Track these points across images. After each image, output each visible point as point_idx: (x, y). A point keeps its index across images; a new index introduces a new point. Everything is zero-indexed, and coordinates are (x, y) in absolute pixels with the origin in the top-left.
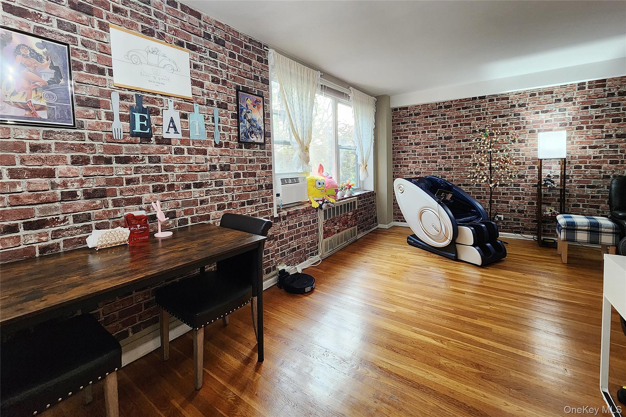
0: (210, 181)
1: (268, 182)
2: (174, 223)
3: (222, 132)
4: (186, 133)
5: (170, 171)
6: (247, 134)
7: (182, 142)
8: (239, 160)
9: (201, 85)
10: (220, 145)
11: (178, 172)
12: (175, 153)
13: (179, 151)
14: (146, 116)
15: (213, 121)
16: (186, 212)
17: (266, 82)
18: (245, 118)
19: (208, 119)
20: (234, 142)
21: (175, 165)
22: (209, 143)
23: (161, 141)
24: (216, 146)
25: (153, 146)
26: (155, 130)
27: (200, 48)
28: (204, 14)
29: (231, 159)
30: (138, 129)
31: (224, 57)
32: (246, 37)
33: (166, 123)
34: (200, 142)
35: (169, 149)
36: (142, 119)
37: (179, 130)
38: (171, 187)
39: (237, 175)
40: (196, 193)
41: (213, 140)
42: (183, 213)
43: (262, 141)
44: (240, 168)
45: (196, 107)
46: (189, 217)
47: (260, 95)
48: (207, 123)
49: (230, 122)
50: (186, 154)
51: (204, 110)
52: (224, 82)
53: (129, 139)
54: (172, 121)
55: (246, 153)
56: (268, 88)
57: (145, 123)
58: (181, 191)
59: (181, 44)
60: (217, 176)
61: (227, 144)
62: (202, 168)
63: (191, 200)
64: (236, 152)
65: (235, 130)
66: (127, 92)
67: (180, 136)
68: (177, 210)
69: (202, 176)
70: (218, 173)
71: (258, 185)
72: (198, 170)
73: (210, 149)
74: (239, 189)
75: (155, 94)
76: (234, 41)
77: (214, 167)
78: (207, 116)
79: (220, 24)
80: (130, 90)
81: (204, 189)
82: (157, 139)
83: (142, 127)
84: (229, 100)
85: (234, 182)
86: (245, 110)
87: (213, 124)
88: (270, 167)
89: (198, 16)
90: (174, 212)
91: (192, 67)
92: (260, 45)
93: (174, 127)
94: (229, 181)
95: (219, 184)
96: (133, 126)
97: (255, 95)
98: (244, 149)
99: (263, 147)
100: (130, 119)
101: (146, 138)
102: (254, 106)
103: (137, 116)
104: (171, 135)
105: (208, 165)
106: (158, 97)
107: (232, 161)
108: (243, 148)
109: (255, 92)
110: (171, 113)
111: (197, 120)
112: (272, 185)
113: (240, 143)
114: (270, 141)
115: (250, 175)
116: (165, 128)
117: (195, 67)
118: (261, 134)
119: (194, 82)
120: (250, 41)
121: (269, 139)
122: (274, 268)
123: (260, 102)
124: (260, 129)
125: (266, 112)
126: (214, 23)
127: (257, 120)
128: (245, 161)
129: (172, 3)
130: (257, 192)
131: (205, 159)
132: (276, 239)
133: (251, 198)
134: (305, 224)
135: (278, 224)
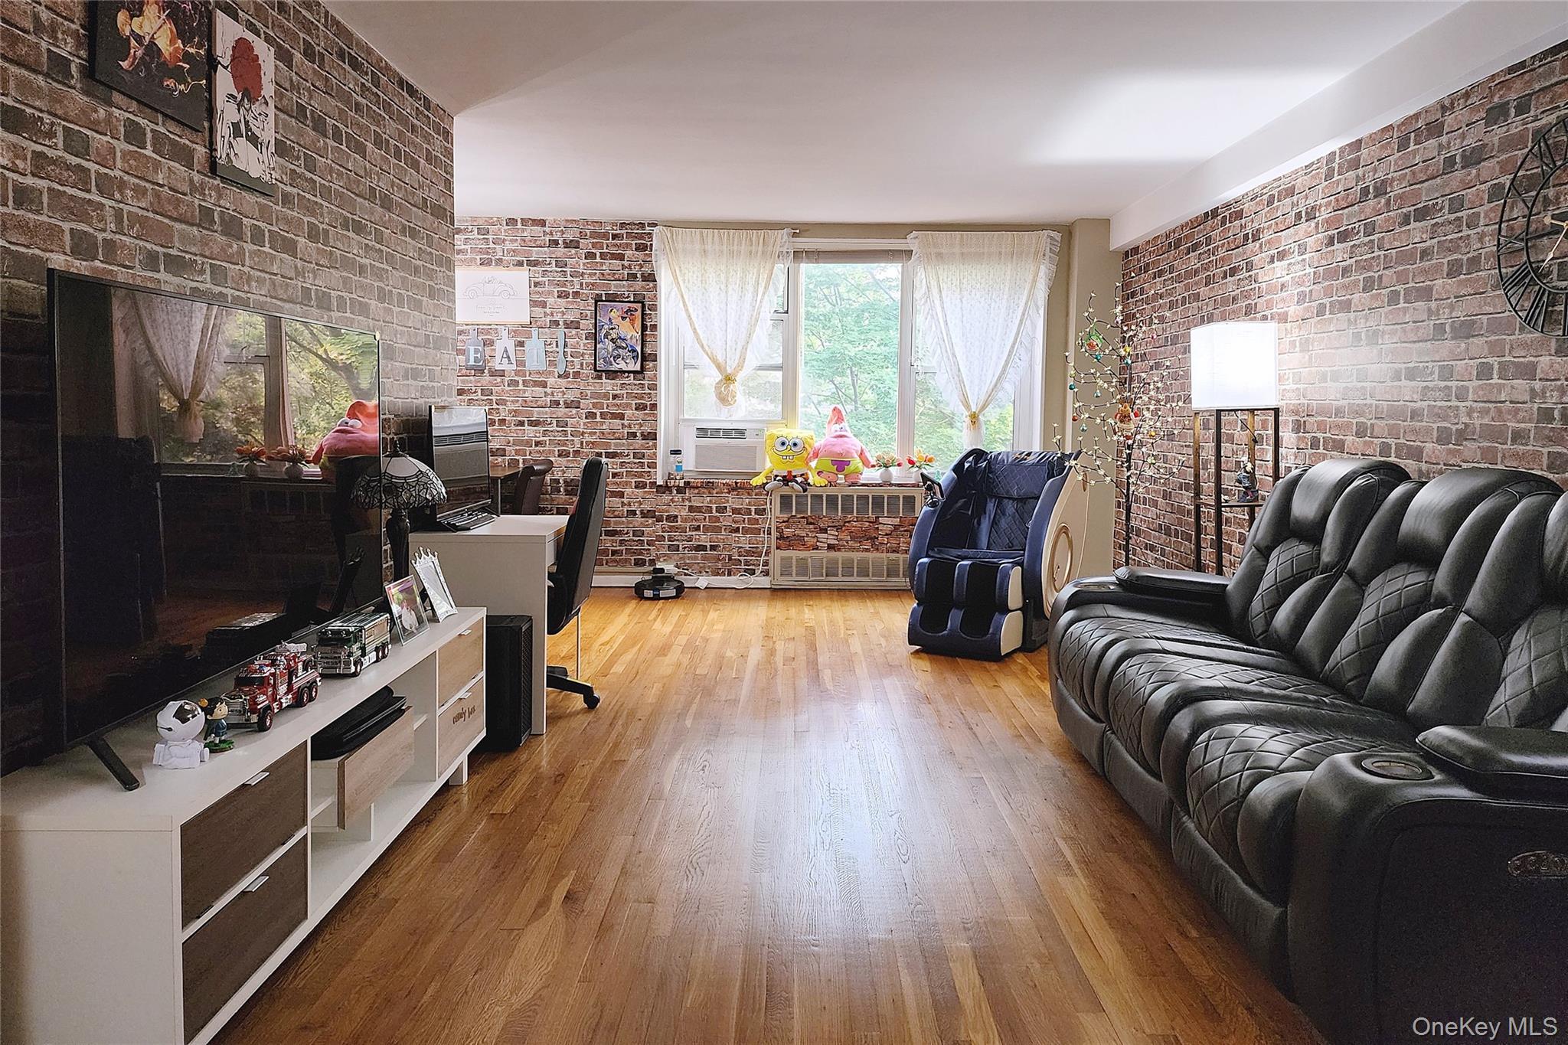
0: (549, 419)
1: (647, 429)
3: (570, 359)
4: (521, 363)
6: (610, 359)
7: (517, 372)
8: (595, 395)
9: (544, 305)
10: (566, 375)
11: (511, 406)
12: (508, 385)
13: (513, 383)
14: (480, 347)
15: (557, 346)
16: (517, 452)
17: (650, 278)
18: (606, 337)
19: (550, 344)
20: (588, 371)
21: (508, 398)
22: (551, 373)
23: (494, 373)
24: (560, 376)
25: (486, 378)
26: (489, 362)
27: (543, 261)
28: (549, 219)
29: (581, 393)
30: (472, 362)
31: (577, 261)
32: (613, 224)
33: (499, 354)
34: (538, 373)
35: (502, 381)
36: (476, 350)
37: (513, 360)
38: (503, 421)
39: (591, 415)
40: (530, 432)
41: (556, 370)
42: (513, 452)
43: (638, 368)
44: (595, 405)
45: (535, 332)
46: (521, 459)
47: (639, 300)
48: (549, 350)
49: (584, 345)
50: (521, 387)
51: (546, 334)
52: (576, 294)
53: (464, 372)
54: (506, 351)
55: (608, 385)
56: (655, 287)
57: (479, 355)
58: (513, 427)
59: (520, 264)
60: (560, 414)
61: (577, 374)
62: (539, 403)
63: (524, 440)
64: (590, 383)
65: (590, 354)
66: (465, 327)
67: (514, 367)
68: (507, 448)
69: (538, 413)
70: (562, 410)
71: (628, 432)
72: (535, 406)
73: (551, 381)
75: (489, 324)
76: (594, 235)
77: (556, 403)
78: (549, 340)
79: (572, 221)
80: (468, 325)
81: (541, 429)
82: (490, 371)
83: (477, 360)
84: (583, 316)
85: (584, 423)
86: (606, 327)
87: (557, 350)
88: (654, 406)
89: (542, 223)
90: (504, 450)
91: (532, 286)
92: (642, 225)
93: (508, 357)
94: (577, 421)
95: (562, 424)
96: (468, 360)
97: (629, 301)
98: (604, 380)
99: (639, 376)
100: (465, 353)
101: (479, 369)
102: (623, 318)
104: (505, 366)
105: (548, 399)
106: (493, 327)
107: (584, 396)
108: (604, 377)
109: (627, 297)
110: (505, 343)
111: (535, 347)
112: (655, 434)
113: (599, 373)
114: (655, 367)
115: (614, 416)
116: (498, 359)
117: (536, 284)
118: (635, 358)
119: (534, 303)
120: (623, 225)
121: (651, 364)
122: (652, 562)
123: (636, 310)
124: (634, 351)
125: (649, 324)
126: (563, 223)
127: (629, 337)
128: (606, 396)
129: (512, 222)
130: (624, 441)
131: (545, 392)
132: (660, 519)
133: (614, 449)
134: (735, 511)
135: (666, 497)
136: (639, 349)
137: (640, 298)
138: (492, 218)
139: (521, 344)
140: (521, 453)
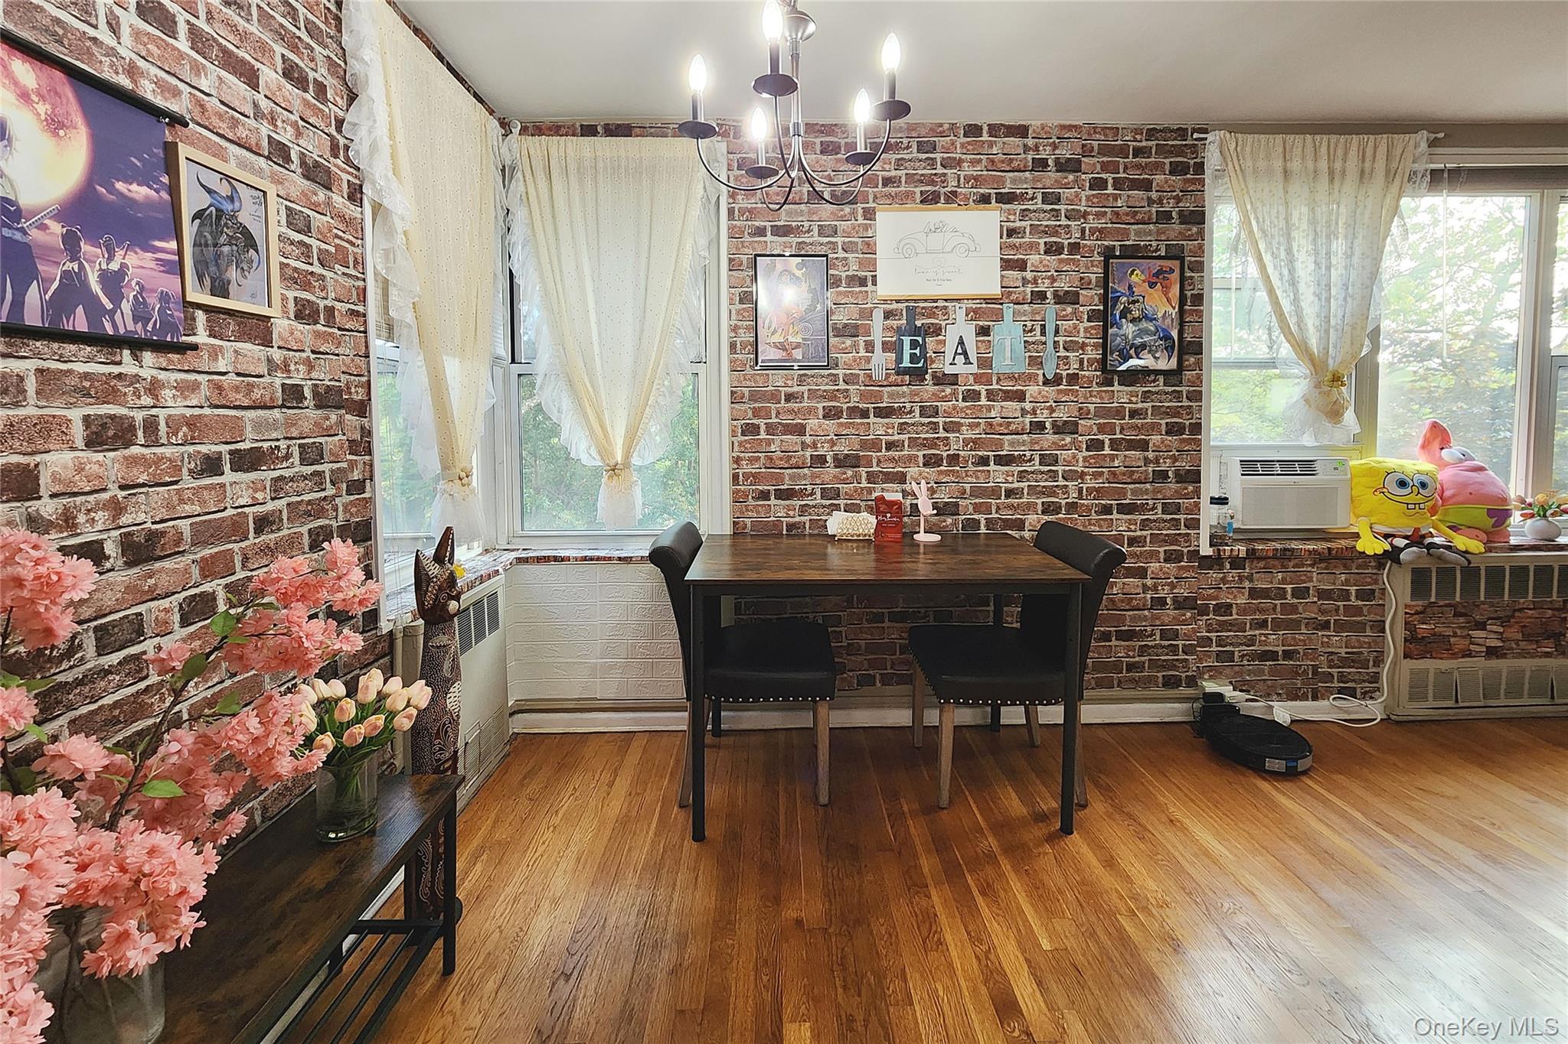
0: (1028, 453)
1: (1184, 465)
2: (955, 523)
3: (1062, 353)
4: (985, 363)
5: (953, 431)
6: (1128, 352)
7: (978, 379)
8: (1100, 412)
9: (1022, 266)
10: (1057, 380)
11: (967, 433)
12: (964, 400)
13: (972, 396)
14: (920, 339)
15: (1043, 333)
16: (977, 508)
17: (1197, 218)
18: (1123, 315)
19: (1031, 331)
20: (1090, 373)
21: (963, 421)
22: (1031, 378)
23: (941, 380)
24: (1046, 382)
25: (929, 388)
26: (933, 362)
27: (1023, 194)
28: (1035, 123)
29: (1081, 409)
30: (906, 362)
31: (1077, 194)
32: (1137, 131)
33: (950, 348)
34: (1011, 377)
35: (954, 393)
36: (914, 344)
37: (973, 358)
38: (954, 459)
39: (1095, 445)
40: (998, 475)
41: (1040, 372)
42: (971, 508)
43: (1173, 364)
44: (1102, 428)
45: (1008, 310)
46: (982, 518)
47: (1175, 254)
48: (1030, 339)
49: (1084, 330)
50: (984, 401)
51: (1025, 313)
52: (1074, 248)
53: (893, 378)
54: (961, 342)
55: (1122, 395)
56: (1201, 234)
57: (917, 351)
58: (971, 468)
59: (985, 200)
60: (1046, 445)
61: (1073, 379)
62: (1013, 427)
63: (987, 487)
64: (1095, 393)
65: (1095, 345)
66: (895, 306)
67: (973, 368)
68: (961, 502)
69: (1011, 444)
70: (1049, 438)
71: (1154, 471)
72: (1006, 431)
73: (1032, 390)
74: (1097, 475)
75: (935, 301)
76: (1104, 150)
77: (1039, 427)
78: (1029, 324)
79: (1070, 128)
80: (898, 301)
81: (1013, 468)
82: (934, 376)
83: (913, 358)
84: (1085, 284)
85: (1085, 458)
86: (1124, 299)
87: (1043, 339)
88: (1197, 428)
89: (1021, 131)
90: (956, 505)
91: (1005, 236)
92: (1182, 133)
93: (965, 353)
94: (1074, 455)
95: (1049, 460)
96: (899, 359)
97: (1160, 258)
98: (1116, 387)
99: (1173, 379)
100: (895, 347)
101: (917, 375)
102: (1152, 285)
103: (907, 340)
104: (960, 368)
105: (1027, 421)
106: (940, 304)
107: (1083, 414)
108: (1116, 383)
109: (1157, 250)
110: (960, 329)
111: (1008, 335)
112: (1199, 472)
113: (1107, 374)
114: (1199, 365)
115: (1132, 445)
116: (949, 358)
117: (1011, 232)
118: (1169, 349)
119: (1007, 264)
120: (1151, 133)
121: (1192, 360)
122: (1192, 682)
123: (1172, 271)
124: (1167, 337)
125: (1189, 294)
126: (1056, 132)
127: (1160, 315)
128: (1119, 413)
129: (973, 130)
130: (1148, 486)
131: (1022, 409)
132: (1203, 611)
133: (1131, 499)
134: (1322, 594)
135: (1214, 575)
136: (1175, 334)
137: (1174, 252)
138: (941, 125)
139: (984, 331)
140: (983, 510)
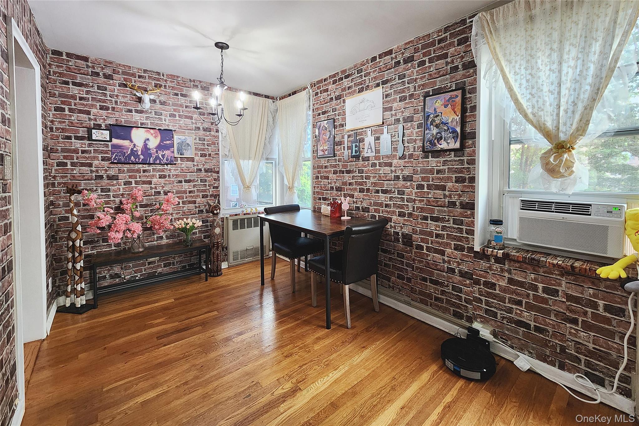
0: (393, 189)
1: (466, 199)
2: (368, 216)
3: (406, 145)
4: (377, 151)
5: (368, 179)
6: (434, 141)
7: (375, 158)
8: (423, 171)
9: (390, 109)
10: (403, 157)
11: (372, 180)
12: (371, 167)
13: (374, 165)
14: (357, 144)
15: (398, 137)
17: (472, 65)
19: (394, 136)
20: (419, 153)
21: (371, 175)
22: (395, 156)
23: (364, 159)
24: (400, 158)
25: (361, 163)
26: (362, 152)
27: (391, 79)
28: (395, 47)
29: (414, 169)
30: (354, 154)
31: (412, 71)
32: (439, 32)
33: (366, 147)
34: (387, 157)
35: (368, 164)
36: (356, 146)
37: (374, 150)
38: (368, 190)
39: (420, 187)
40: (382, 198)
41: (397, 154)
42: (373, 210)
43: (457, 145)
44: (423, 179)
45: (385, 129)
46: (377, 215)
47: (461, 88)
48: (394, 140)
49: (415, 133)
50: (378, 167)
51: (392, 129)
52: (411, 96)
53: (350, 159)
54: (370, 144)
55: (433, 162)
56: (475, 73)
57: (357, 149)
58: (373, 194)
59: (378, 85)
60: (400, 186)
61: (411, 156)
62: (388, 178)
63: (379, 202)
64: (420, 162)
65: (420, 140)
66: (351, 133)
67: (374, 154)
68: (371, 208)
69: (387, 185)
70: (401, 183)
71: (448, 201)
72: (385, 180)
73: (395, 162)
74: (421, 201)
75: (362, 129)
76: (424, 47)
77: (397, 178)
78: (393, 133)
80: (352, 131)
81: (388, 196)
82: (362, 158)
83: (356, 152)
84: (416, 112)
85: (416, 193)
86: (432, 116)
87: (399, 139)
88: (473, 180)
89: (390, 52)
90: (369, 208)
91: (385, 98)
92: (463, 22)
93: (371, 148)
94: (411, 192)
95: (401, 193)
96: (352, 153)
98: (430, 159)
99: (459, 153)
100: (349, 148)
101: (357, 157)
102: (446, 106)
103: (354, 145)
104: (370, 154)
105: (393, 175)
106: (364, 130)
107: (415, 172)
108: (430, 157)
109: (450, 88)
110: (369, 139)
111: (386, 138)
112: (474, 204)
113: (426, 153)
114: (474, 144)
115: (438, 187)
116: (366, 150)
117: (387, 96)
118: (455, 138)
119: (385, 110)
120: (446, 29)
121: (470, 142)
122: (470, 319)
123: (457, 96)
124: (454, 131)
125: (468, 106)
126: (403, 47)
127: (450, 121)
128: (431, 171)
129: (374, 59)
130: (445, 209)
131: (391, 170)
132: (477, 282)
133: (437, 214)
134: (570, 298)
135: (484, 264)
136: (458, 130)
137: (460, 86)
138: (364, 61)
139: (378, 139)
140: (377, 211)
